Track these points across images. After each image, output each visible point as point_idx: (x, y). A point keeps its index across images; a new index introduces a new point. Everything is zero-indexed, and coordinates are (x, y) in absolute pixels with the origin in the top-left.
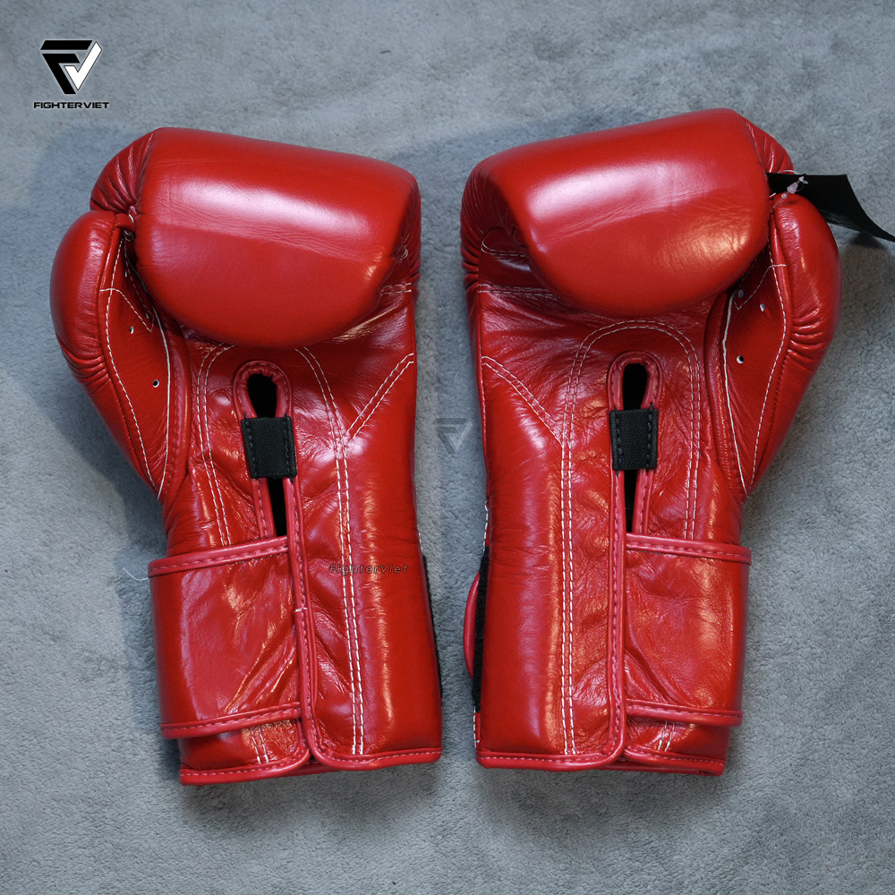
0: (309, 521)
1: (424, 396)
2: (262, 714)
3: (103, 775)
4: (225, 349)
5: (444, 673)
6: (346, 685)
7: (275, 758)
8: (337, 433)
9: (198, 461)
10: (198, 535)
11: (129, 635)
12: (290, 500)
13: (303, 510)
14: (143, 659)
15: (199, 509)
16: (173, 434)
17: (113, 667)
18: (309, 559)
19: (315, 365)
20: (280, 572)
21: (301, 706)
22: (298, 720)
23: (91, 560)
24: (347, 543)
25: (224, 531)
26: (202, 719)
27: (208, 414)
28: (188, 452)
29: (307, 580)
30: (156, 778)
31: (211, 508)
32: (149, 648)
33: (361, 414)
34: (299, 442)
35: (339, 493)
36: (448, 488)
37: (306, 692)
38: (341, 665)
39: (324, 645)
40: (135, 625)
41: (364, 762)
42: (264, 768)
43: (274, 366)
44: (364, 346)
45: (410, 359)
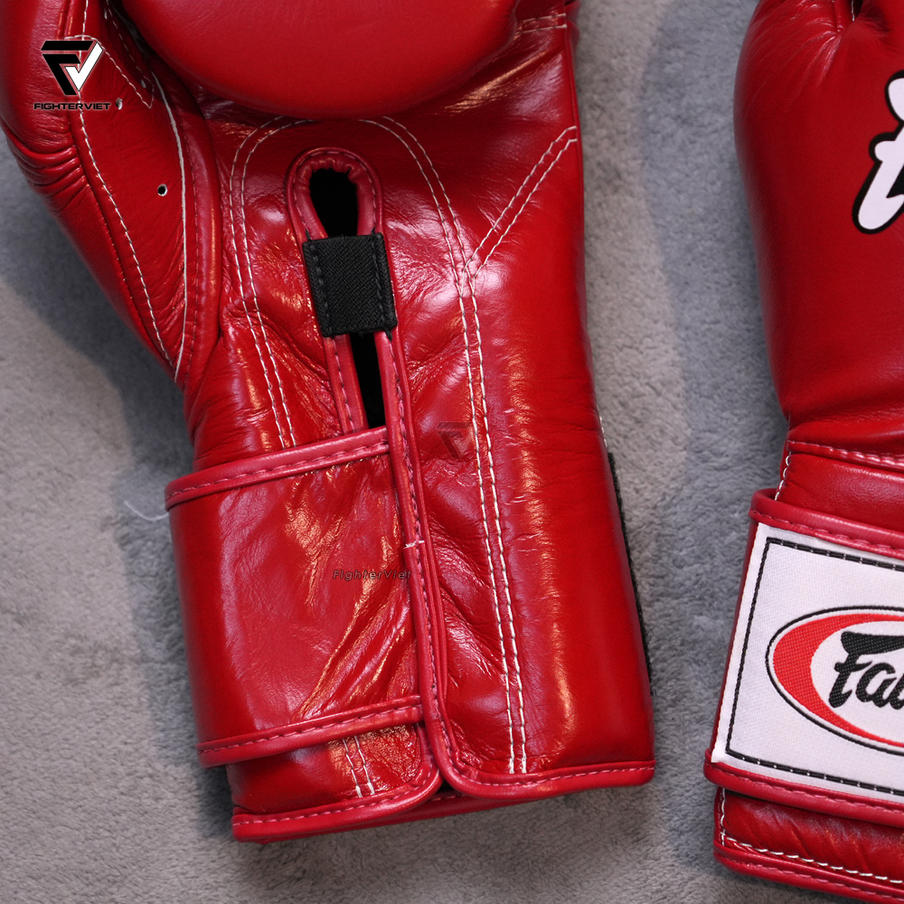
0: (422, 400)
1: (596, 201)
2: (359, 715)
3: (107, 834)
4: (271, 132)
5: (651, 645)
6: (493, 662)
7: (384, 788)
8: (458, 255)
9: (237, 314)
10: (241, 432)
11: (139, 608)
12: (389, 367)
13: (410, 382)
14: (162, 645)
15: (241, 390)
16: (193, 272)
17: (117, 661)
18: (424, 460)
19: (418, 152)
20: (378, 486)
21: (423, 702)
22: (419, 725)
23: (72, 491)
24: (482, 431)
25: (285, 425)
26: (264, 729)
27: (250, 236)
28: (220, 299)
29: (421, 494)
30: (193, 835)
31: (262, 390)
32: (173, 627)
33: (495, 224)
34: (398, 274)
35: (466, 352)
36: (642, 348)
37: (430, 678)
38: (484, 631)
39: (455, 599)
40: (148, 592)
41: (529, 786)
42: (367, 804)
43: (353, 155)
44: (498, 116)
45: (572, 135)
